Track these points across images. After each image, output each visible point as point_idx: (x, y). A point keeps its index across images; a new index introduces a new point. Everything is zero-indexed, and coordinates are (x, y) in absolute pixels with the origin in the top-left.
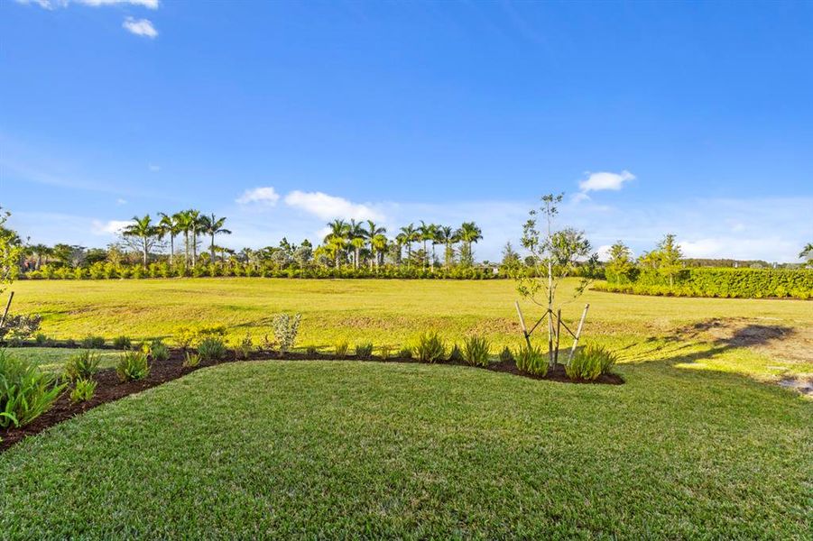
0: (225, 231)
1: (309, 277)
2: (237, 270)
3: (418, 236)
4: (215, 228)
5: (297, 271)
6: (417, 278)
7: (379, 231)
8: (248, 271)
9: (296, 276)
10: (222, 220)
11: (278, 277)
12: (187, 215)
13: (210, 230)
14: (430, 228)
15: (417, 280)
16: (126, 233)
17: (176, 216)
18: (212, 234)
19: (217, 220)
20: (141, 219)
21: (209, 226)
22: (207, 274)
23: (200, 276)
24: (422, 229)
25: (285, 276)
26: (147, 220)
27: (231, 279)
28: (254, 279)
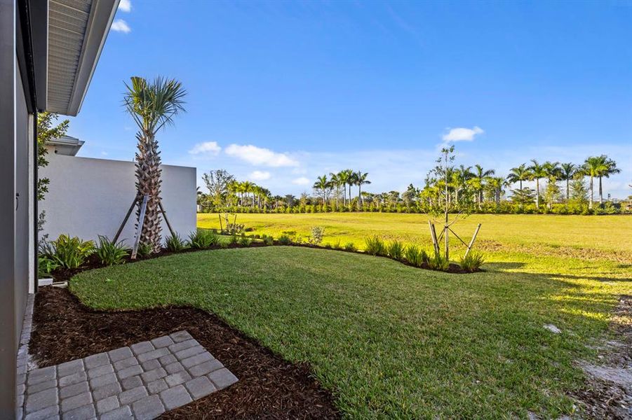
0: (366, 182)
1: (412, 212)
2: (365, 208)
3: (530, 174)
4: (361, 181)
5: (404, 208)
6: (513, 213)
7: (487, 173)
8: (371, 208)
9: (403, 212)
10: (365, 175)
11: (391, 212)
12: (345, 174)
13: (358, 182)
14: (545, 166)
15: (513, 215)
16: (315, 187)
17: (339, 175)
18: (359, 185)
19: (362, 175)
20: (322, 178)
21: (357, 179)
22: (347, 210)
23: (344, 211)
24: (534, 168)
25: (396, 211)
26: (325, 178)
27: (361, 213)
28: (374, 213)
